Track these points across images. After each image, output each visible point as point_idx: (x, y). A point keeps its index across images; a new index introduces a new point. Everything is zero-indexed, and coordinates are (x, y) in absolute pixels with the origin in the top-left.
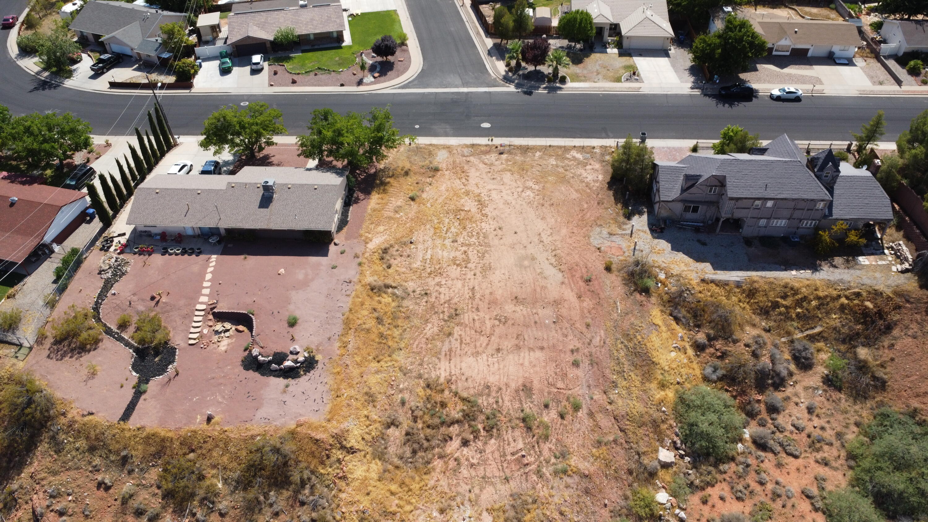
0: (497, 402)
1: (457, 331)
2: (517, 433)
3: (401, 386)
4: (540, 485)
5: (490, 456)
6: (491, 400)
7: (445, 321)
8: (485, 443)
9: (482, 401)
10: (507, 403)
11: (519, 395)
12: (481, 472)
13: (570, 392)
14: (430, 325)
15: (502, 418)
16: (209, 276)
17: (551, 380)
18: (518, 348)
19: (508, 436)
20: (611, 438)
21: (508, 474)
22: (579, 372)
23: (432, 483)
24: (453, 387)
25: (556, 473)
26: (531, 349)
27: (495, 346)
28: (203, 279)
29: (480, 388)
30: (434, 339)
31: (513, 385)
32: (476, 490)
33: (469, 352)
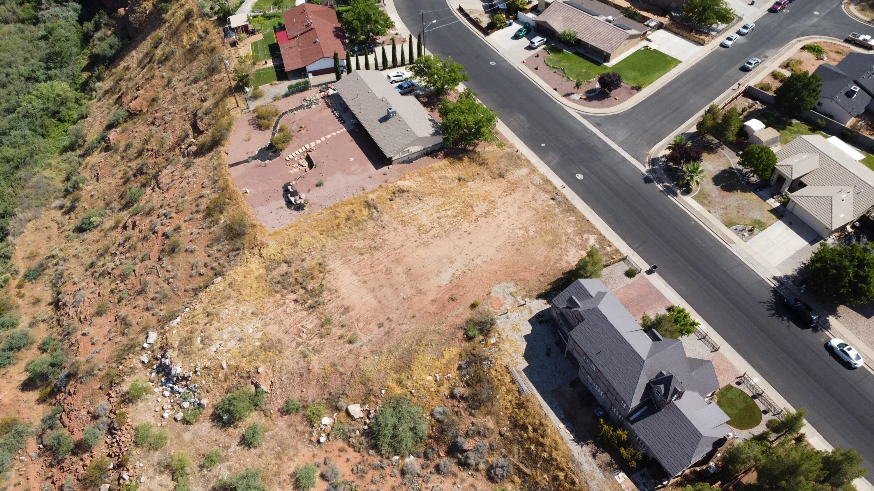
0: (329, 301)
1: (366, 256)
2: (316, 321)
3: (313, 253)
4: (291, 349)
5: (295, 316)
6: (329, 297)
7: (370, 247)
8: (301, 310)
9: (326, 294)
10: (331, 306)
11: (341, 308)
12: (283, 318)
13: (359, 333)
14: (362, 241)
15: (321, 309)
16: (329, 136)
17: (361, 318)
18: (373, 290)
19: (312, 317)
20: (341, 370)
21: (290, 331)
22: (376, 331)
23: (266, 300)
24: (327, 275)
25: (302, 353)
26: (376, 297)
27: (366, 279)
28: (324, 136)
29: (334, 288)
30: (353, 249)
31: (345, 302)
32: (273, 322)
33: (353, 270)
